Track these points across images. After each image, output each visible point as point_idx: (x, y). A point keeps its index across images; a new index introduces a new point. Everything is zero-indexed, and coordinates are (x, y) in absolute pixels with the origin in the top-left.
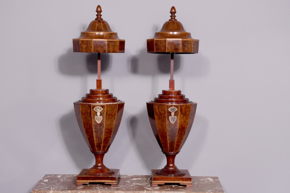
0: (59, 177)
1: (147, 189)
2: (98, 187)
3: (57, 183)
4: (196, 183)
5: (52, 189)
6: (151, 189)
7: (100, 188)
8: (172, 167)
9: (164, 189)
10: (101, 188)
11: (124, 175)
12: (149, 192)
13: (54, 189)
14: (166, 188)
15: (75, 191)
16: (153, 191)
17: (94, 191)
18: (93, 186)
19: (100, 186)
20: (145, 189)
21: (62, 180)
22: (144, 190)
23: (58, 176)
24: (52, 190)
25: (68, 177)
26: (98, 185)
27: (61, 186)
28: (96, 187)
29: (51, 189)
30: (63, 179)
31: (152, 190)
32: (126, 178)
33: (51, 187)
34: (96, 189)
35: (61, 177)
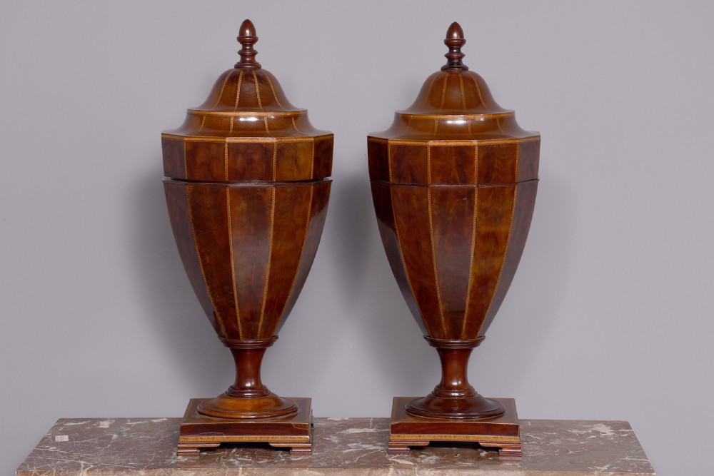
0: (105, 425)
1: (398, 463)
2: (235, 458)
3: (102, 445)
4: (557, 442)
5: (86, 466)
6: (412, 464)
7: (242, 462)
8: (458, 388)
9: (454, 462)
10: (247, 462)
11: (319, 418)
12: (403, 472)
13: (92, 466)
14: (461, 460)
15: (161, 470)
16: (416, 469)
17: (222, 470)
18: (220, 456)
19: (243, 455)
20: (390, 462)
21: (115, 436)
22: (387, 467)
23: (102, 423)
24: (84, 469)
25: (135, 427)
26: (234, 450)
27: (114, 454)
28: (227, 457)
29: (83, 466)
30: (120, 434)
31: (415, 466)
32: (327, 429)
33: (81, 459)
34: (231, 465)
35: (110, 425)
